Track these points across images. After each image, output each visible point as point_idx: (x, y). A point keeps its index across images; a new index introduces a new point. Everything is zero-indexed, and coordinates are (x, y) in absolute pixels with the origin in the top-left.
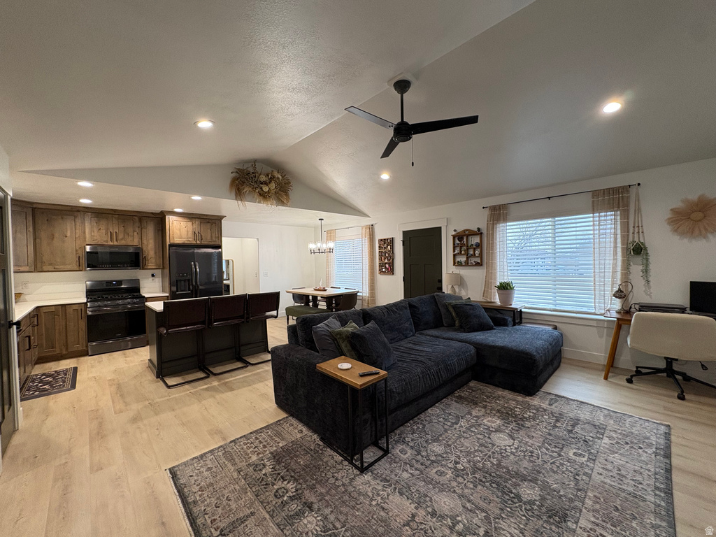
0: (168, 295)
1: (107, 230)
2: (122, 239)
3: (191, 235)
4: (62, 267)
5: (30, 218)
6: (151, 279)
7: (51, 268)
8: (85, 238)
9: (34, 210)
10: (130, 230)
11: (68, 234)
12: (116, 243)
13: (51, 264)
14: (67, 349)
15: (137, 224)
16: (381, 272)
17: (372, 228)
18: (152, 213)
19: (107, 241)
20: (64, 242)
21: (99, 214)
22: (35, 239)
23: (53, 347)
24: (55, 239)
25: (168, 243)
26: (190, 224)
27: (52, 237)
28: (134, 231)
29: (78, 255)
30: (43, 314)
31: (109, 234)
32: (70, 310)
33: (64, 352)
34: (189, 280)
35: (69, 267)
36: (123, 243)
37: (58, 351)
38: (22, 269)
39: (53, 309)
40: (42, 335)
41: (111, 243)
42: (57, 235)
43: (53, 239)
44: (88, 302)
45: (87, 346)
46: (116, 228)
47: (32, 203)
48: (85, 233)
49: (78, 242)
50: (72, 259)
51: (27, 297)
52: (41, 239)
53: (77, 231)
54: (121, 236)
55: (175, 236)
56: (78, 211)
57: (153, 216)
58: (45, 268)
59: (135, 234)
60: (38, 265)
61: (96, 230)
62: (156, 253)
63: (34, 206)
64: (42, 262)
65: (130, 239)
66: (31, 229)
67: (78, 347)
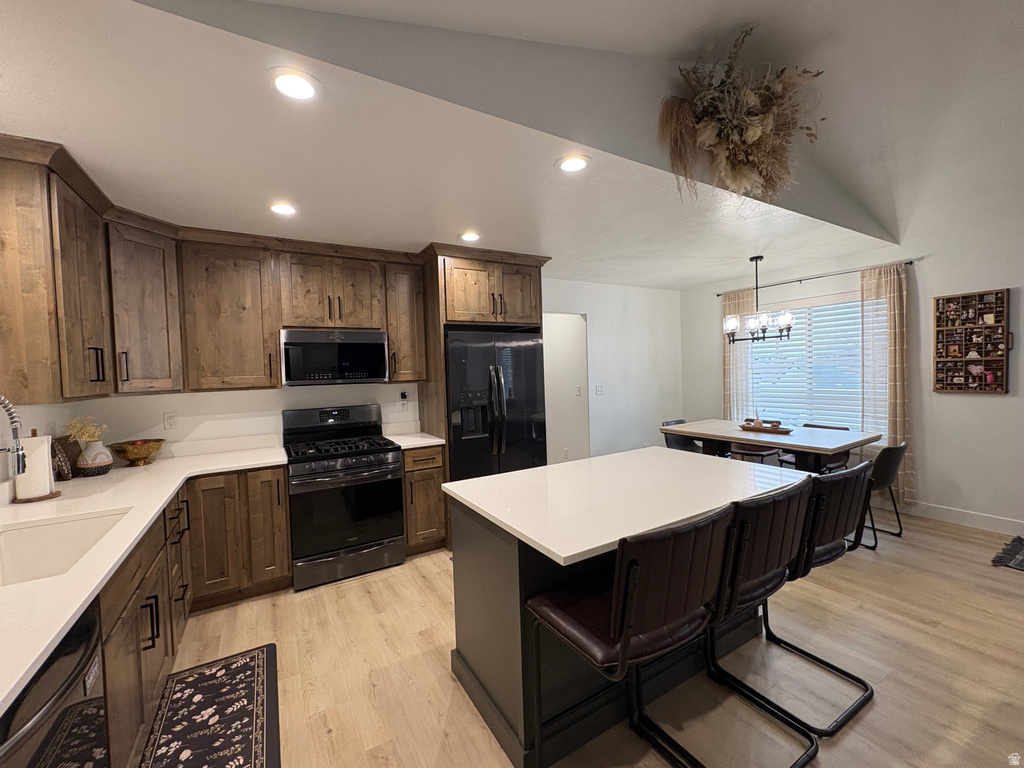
0: (442, 441)
1: (321, 292)
2: (350, 314)
3: (485, 301)
4: (236, 379)
5: (172, 265)
6: (400, 403)
7: (216, 382)
8: (280, 313)
9: (179, 245)
10: (365, 293)
11: (248, 303)
12: (339, 324)
13: (215, 373)
14: (251, 577)
15: (379, 280)
16: (944, 385)
17: (907, 272)
18: (406, 254)
19: (322, 319)
20: (240, 320)
21: (307, 255)
22: (183, 315)
23: (223, 574)
24: (223, 315)
25: (443, 321)
26: (483, 275)
27: (216, 311)
28: (373, 296)
29: (267, 352)
30: (201, 496)
31: (326, 302)
32: (255, 483)
33: (245, 585)
34: (483, 408)
35: (250, 379)
36: (352, 322)
37: (233, 585)
38: (158, 385)
39: (221, 483)
40: (201, 546)
41: (331, 325)
42: (225, 306)
43: (218, 314)
44: (290, 462)
45: (292, 567)
46: (338, 290)
47: (176, 229)
48: (279, 299)
49: (268, 320)
50: (255, 358)
51: (174, 448)
52: (194, 314)
53: (265, 295)
54: (347, 308)
55: (455, 305)
56: (266, 249)
57: (407, 261)
58: (205, 382)
59: (375, 302)
60: (193, 376)
61: (300, 291)
62: (413, 346)
63: (181, 235)
64: (200, 369)
65: (366, 313)
66: (174, 290)
67: (273, 571)
